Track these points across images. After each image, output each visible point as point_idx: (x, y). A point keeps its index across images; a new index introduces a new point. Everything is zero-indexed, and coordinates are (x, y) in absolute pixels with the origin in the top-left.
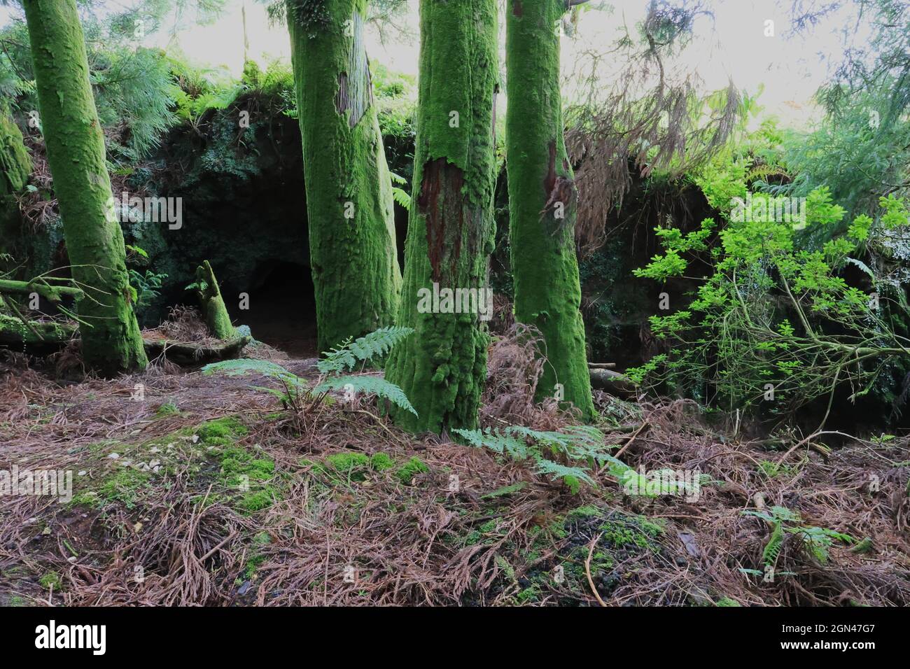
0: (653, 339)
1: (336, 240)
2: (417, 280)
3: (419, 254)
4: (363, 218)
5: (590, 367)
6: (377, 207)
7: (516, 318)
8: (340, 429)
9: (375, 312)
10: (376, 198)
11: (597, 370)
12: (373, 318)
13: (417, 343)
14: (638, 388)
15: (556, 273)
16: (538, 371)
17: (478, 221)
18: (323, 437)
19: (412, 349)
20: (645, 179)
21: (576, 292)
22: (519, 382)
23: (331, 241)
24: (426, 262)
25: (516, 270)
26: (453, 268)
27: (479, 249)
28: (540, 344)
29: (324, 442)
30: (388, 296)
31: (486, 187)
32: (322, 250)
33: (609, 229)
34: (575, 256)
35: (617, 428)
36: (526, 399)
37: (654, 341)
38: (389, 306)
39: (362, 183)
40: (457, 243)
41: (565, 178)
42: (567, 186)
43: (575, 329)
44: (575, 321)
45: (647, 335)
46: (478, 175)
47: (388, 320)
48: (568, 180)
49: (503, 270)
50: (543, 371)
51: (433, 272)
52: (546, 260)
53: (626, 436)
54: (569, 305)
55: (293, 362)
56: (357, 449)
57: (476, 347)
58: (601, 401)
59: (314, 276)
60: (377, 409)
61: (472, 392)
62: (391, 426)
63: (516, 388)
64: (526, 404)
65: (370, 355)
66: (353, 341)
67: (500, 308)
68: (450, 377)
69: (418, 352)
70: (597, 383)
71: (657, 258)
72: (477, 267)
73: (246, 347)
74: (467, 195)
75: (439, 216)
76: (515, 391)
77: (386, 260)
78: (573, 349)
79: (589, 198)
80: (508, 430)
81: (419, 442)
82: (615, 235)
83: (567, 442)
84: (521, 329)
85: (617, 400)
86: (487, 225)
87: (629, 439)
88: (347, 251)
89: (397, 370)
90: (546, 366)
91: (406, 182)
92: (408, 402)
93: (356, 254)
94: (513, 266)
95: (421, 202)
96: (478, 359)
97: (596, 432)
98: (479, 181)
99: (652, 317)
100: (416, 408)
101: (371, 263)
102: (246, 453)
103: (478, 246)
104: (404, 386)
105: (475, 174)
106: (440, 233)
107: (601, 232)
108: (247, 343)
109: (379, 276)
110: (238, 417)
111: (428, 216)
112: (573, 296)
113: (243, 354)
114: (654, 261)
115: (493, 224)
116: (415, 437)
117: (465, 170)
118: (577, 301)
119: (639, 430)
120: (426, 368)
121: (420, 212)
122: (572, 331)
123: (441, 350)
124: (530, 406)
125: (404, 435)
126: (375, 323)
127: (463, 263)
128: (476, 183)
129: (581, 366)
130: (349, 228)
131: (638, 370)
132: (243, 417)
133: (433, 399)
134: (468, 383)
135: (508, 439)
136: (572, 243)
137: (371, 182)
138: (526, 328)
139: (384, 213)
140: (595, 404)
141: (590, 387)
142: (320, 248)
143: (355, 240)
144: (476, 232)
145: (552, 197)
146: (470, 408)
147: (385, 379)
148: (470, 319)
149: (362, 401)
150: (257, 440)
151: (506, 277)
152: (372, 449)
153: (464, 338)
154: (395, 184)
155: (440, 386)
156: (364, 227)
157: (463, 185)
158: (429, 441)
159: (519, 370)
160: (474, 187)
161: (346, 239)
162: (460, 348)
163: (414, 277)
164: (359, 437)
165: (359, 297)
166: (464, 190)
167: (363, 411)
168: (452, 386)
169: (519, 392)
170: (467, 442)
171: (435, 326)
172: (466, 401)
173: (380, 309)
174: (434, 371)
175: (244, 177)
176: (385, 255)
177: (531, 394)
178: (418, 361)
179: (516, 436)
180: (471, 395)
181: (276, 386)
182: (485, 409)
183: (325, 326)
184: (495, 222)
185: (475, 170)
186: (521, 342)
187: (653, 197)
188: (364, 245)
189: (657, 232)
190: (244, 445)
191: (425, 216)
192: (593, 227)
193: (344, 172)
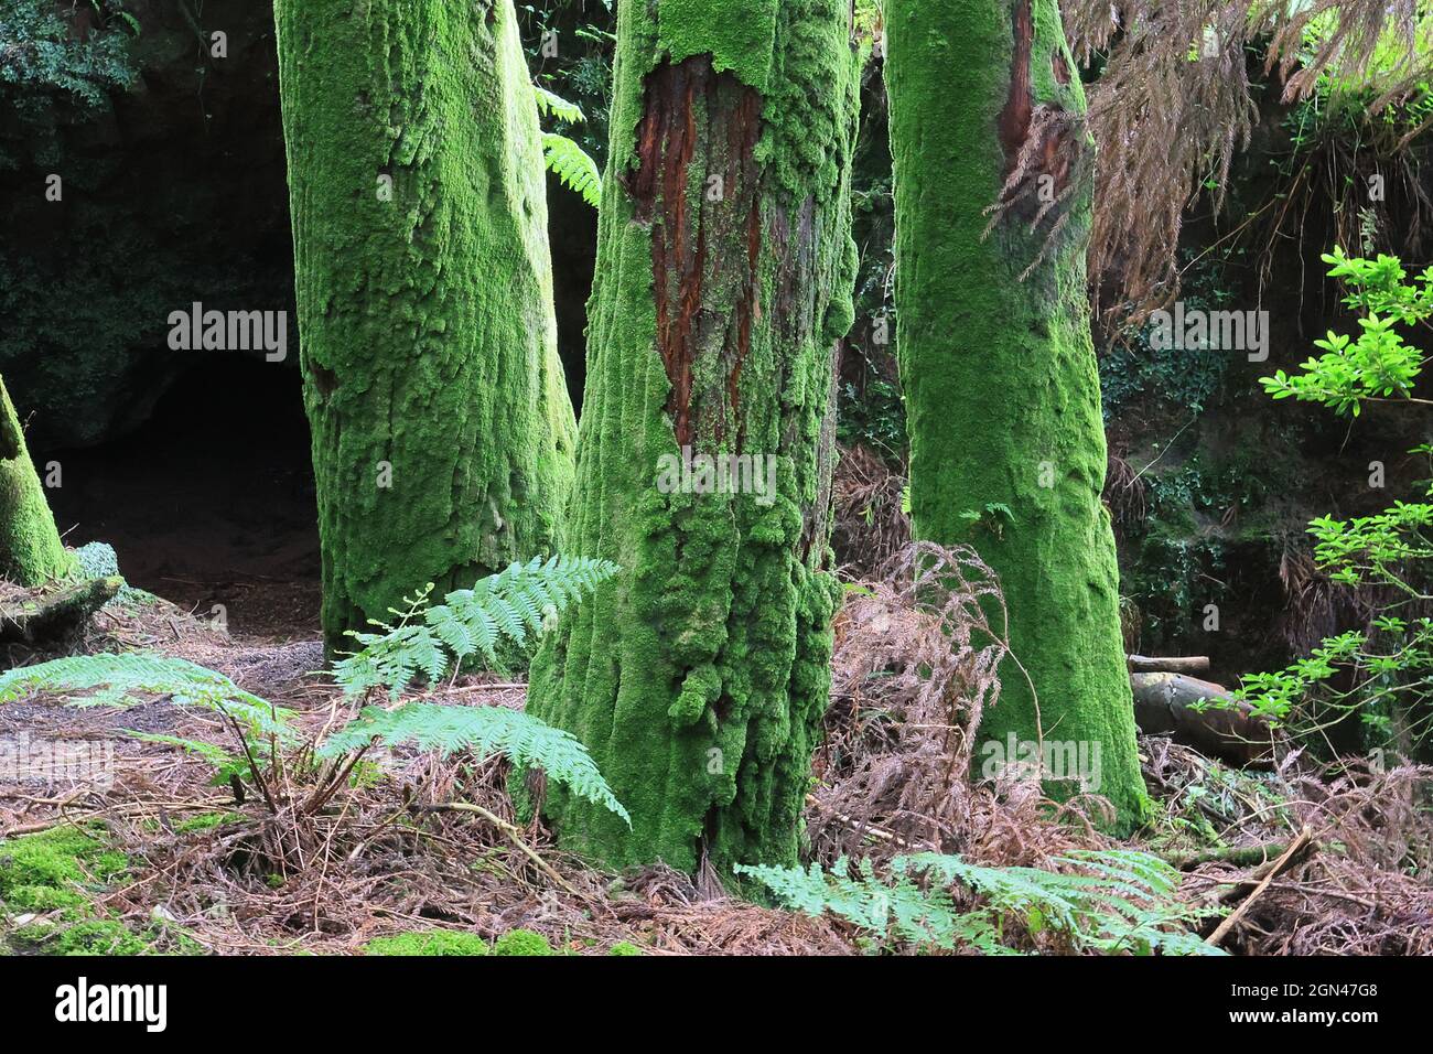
0: (1320, 581)
1: (377, 292)
2: (624, 416)
3: (631, 338)
4: (455, 226)
5: (1135, 668)
6: (496, 191)
7: (913, 526)
8: (401, 860)
9: (493, 505)
10: (493, 165)
11: (1154, 678)
12: (486, 523)
13: (626, 605)
14: (1276, 732)
15: (1033, 390)
16: (984, 685)
17: (805, 243)
18: (353, 884)
19: (610, 621)
20: (1295, 104)
21: (1092, 447)
22: (925, 720)
23: (360, 297)
24: (651, 364)
25: (915, 381)
26: (730, 380)
27: (806, 325)
28: (989, 605)
29: (355, 899)
30: (529, 458)
31: (827, 140)
32: (336, 321)
33: (1188, 253)
34: (1088, 341)
35: (1215, 852)
36: (949, 767)
37: (1325, 589)
38: (534, 488)
39: (452, 121)
40: (743, 307)
41: (1058, 108)
42: (1064, 133)
43: (1089, 557)
44: (1090, 533)
45: (1301, 569)
46: (805, 105)
47: (529, 529)
48: (1069, 113)
49: (871, 377)
50: (997, 686)
51: (670, 395)
52: (1003, 355)
53: (1246, 876)
54: (1073, 486)
55: (247, 652)
56: (454, 918)
57: (799, 617)
58: (1167, 769)
59: (312, 400)
60: (507, 799)
61: (788, 746)
62: (548, 848)
63: (917, 738)
64: (948, 784)
65: (489, 641)
66: (436, 599)
67: (861, 490)
68: (722, 705)
69: (624, 631)
70: (1155, 716)
71: (1335, 341)
72: (801, 377)
73: (106, 607)
74: (773, 165)
75: (690, 228)
76: (915, 747)
77: (522, 352)
78: (1082, 615)
79: (1130, 166)
80: (899, 863)
81: (631, 897)
82: (1207, 272)
83: (1073, 900)
84: (931, 561)
85: (1214, 767)
86: (830, 254)
87: (1254, 887)
88: (408, 324)
89: (565, 683)
90: (1006, 671)
91: (581, 116)
92: (602, 782)
93: (436, 334)
94: (904, 370)
95: (637, 187)
96: (804, 652)
97: (1155, 866)
98: (808, 124)
99: (1317, 521)
100: (624, 797)
101: (481, 361)
102: (127, 934)
103: (803, 317)
104: (586, 729)
105: (795, 102)
106: (693, 280)
107: (1166, 266)
108: (107, 598)
109: (502, 398)
110: (99, 826)
111: (656, 227)
112: (1083, 460)
113: (95, 630)
114: (1324, 351)
115: (847, 250)
116: (619, 881)
117: (766, 91)
118: (1095, 473)
119: (1284, 858)
120: (650, 676)
121: (634, 217)
122: (1082, 564)
123: (697, 624)
124: (958, 788)
125: (588, 874)
126: (493, 538)
127: (762, 364)
128: (799, 131)
129: (1105, 664)
130: (416, 256)
131: (1276, 678)
132: (116, 826)
133: (673, 769)
134: (774, 720)
135: (901, 895)
136: (1079, 299)
137: (480, 118)
138: (946, 555)
139: (516, 209)
140: (1148, 778)
141: (1133, 728)
142: (327, 316)
143: (433, 292)
144: (797, 273)
145: (1022, 164)
146: (779, 794)
147: (529, 709)
148: (781, 534)
149: (461, 775)
150: (159, 890)
151: (879, 397)
152: (497, 918)
153: (762, 589)
154: (549, 122)
155: (694, 733)
156: (458, 254)
157: (759, 138)
158: (662, 892)
159: (929, 685)
160: (792, 142)
161: (406, 289)
162: (752, 617)
163: (615, 408)
164: (457, 884)
165: (444, 461)
166: (762, 151)
167: (465, 805)
168: (726, 728)
169: (927, 746)
170: (771, 898)
171: (679, 556)
172: (769, 775)
173: (507, 497)
174: (675, 685)
175: (93, 96)
176: (522, 335)
177: (962, 755)
178: (626, 655)
179: (919, 879)
180: (785, 757)
181: (202, 727)
182: (825, 796)
183: (343, 547)
184: (853, 245)
185: (796, 90)
186: (928, 598)
187: (1322, 156)
188: (460, 308)
189: (1332, 266)
190: (123, 910)
191: (647, 228)
192: (1141, 249)
193: (399, 90)
